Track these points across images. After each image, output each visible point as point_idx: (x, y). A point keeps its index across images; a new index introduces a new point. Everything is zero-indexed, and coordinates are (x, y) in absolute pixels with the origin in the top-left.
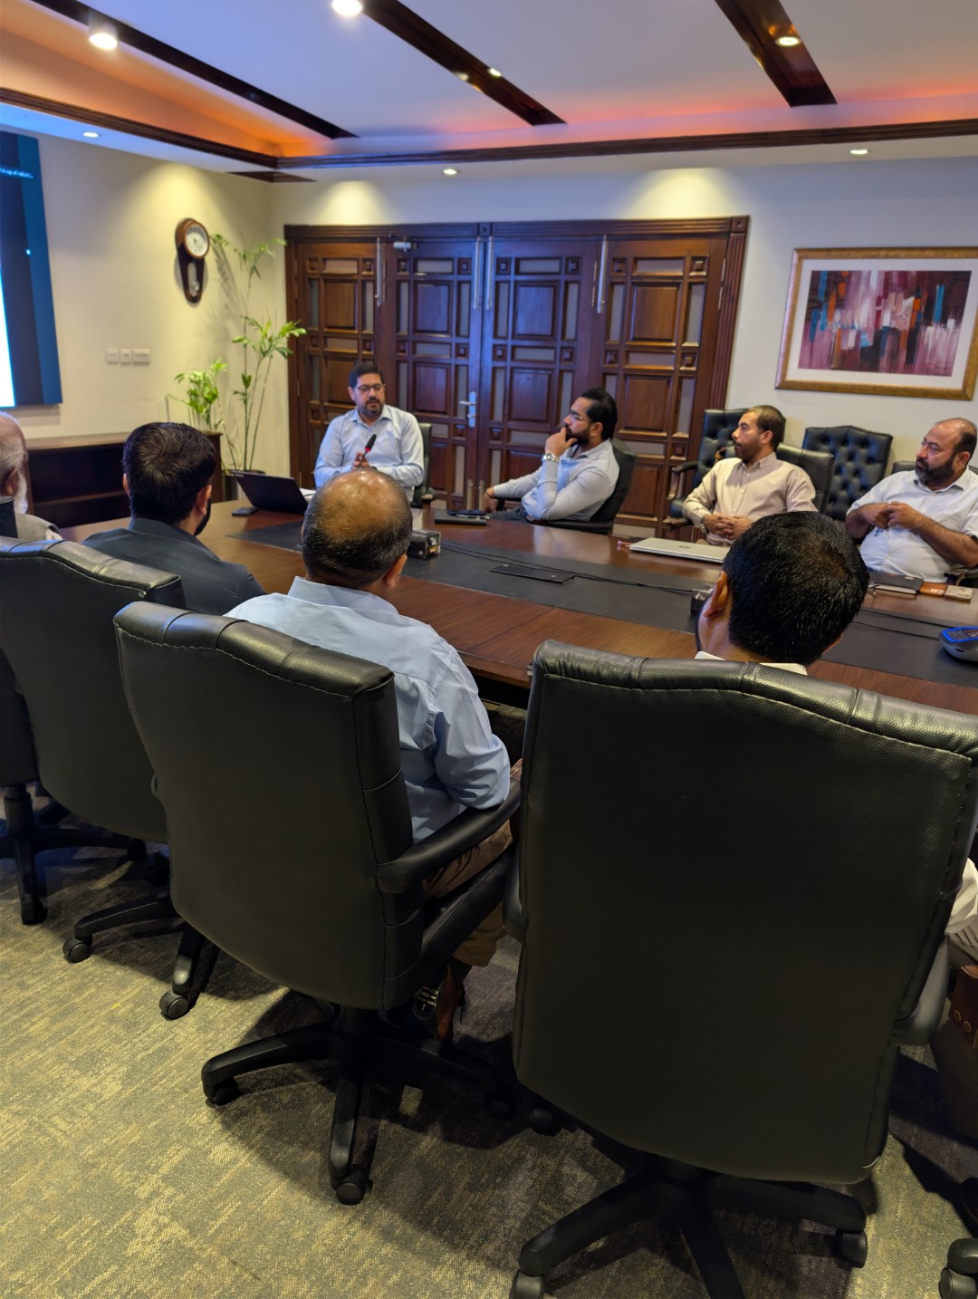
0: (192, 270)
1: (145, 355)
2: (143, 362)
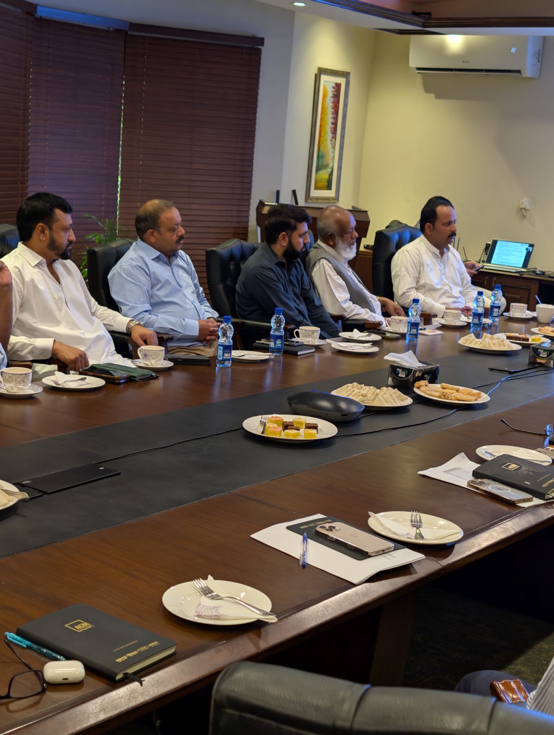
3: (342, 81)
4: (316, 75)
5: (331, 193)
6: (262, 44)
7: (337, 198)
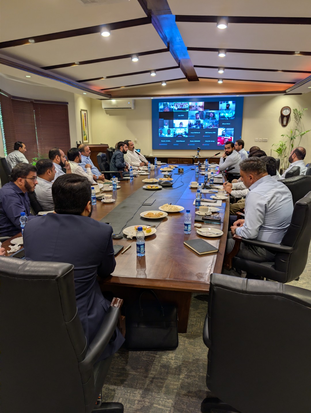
0: (285, 119)
1: (266, 140)
2: (266, 141)
3: (86, 112)
4: (80, 111)
5: (87, 141)
6: (68, 104)
7: (89, 142)
